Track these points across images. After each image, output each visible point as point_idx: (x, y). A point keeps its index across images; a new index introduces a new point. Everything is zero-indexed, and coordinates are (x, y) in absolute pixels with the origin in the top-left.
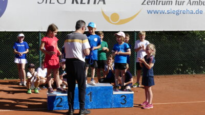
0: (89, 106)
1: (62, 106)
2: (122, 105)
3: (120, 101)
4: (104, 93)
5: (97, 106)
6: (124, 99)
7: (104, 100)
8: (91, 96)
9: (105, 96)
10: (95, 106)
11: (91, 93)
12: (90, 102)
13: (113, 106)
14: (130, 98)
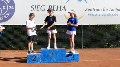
0: (51, 61)
1: (35, 61)
2: (72, 61)
3: (71, 58)
4: (61, 53)
5: (57, 61)
6: (73, 57)
7: (61, 57)
8: (53, 55)
9: (62, 55)
10: (55, 61)
11: (53, 53)
12: (52, 59)
13: (67, 61)
14: (77, 56)
